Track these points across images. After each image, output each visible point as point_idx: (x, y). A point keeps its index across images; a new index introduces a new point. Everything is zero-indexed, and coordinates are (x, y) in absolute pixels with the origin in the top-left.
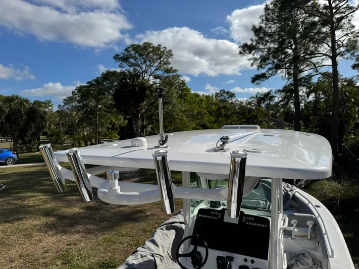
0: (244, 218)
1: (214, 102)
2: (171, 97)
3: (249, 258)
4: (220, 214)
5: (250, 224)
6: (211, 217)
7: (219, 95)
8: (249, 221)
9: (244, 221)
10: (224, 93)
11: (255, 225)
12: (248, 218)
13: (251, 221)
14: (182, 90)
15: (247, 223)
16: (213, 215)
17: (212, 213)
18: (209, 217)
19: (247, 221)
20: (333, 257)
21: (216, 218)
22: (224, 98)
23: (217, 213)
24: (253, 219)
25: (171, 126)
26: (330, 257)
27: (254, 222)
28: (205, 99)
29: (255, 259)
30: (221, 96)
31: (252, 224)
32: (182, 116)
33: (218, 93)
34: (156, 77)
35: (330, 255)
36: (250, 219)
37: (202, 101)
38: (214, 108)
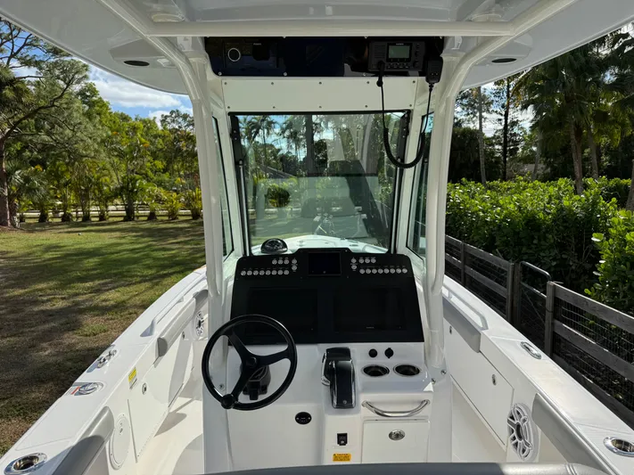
0: (354, 261)
1: (160, 133)
2: (68, 109)
3: (381, 347)
4: (294, 261)
5: (369, 271)
6: (274, 273)
7: (168, 120)
8: (365, 266)
9: (354, 267)
10: (178, 116)
11: (381, 271)
12: (361, 261)
13: (371, 266)
14: (92, 104)
15: (362, 271)
16: (277, 267)
17: (274, 262)
18: (268, 273)
19: (359, 266)
20: (487, 328)
21: (287, 272)
22: (180, 127)
23: (287, 262)
24: (374, 261)
25: (72, 173)
26: (483, 329)
27: (377, 266)
28: (142, 126)
29: (393, 346)
30: (173, 121)
31: (374, 271)
32: (96, 151)
33: (166, 117)
34: (27, 63)
35: (481, 325)
36: (367, 261)
37: (135, 129)
38: (160, 143)
